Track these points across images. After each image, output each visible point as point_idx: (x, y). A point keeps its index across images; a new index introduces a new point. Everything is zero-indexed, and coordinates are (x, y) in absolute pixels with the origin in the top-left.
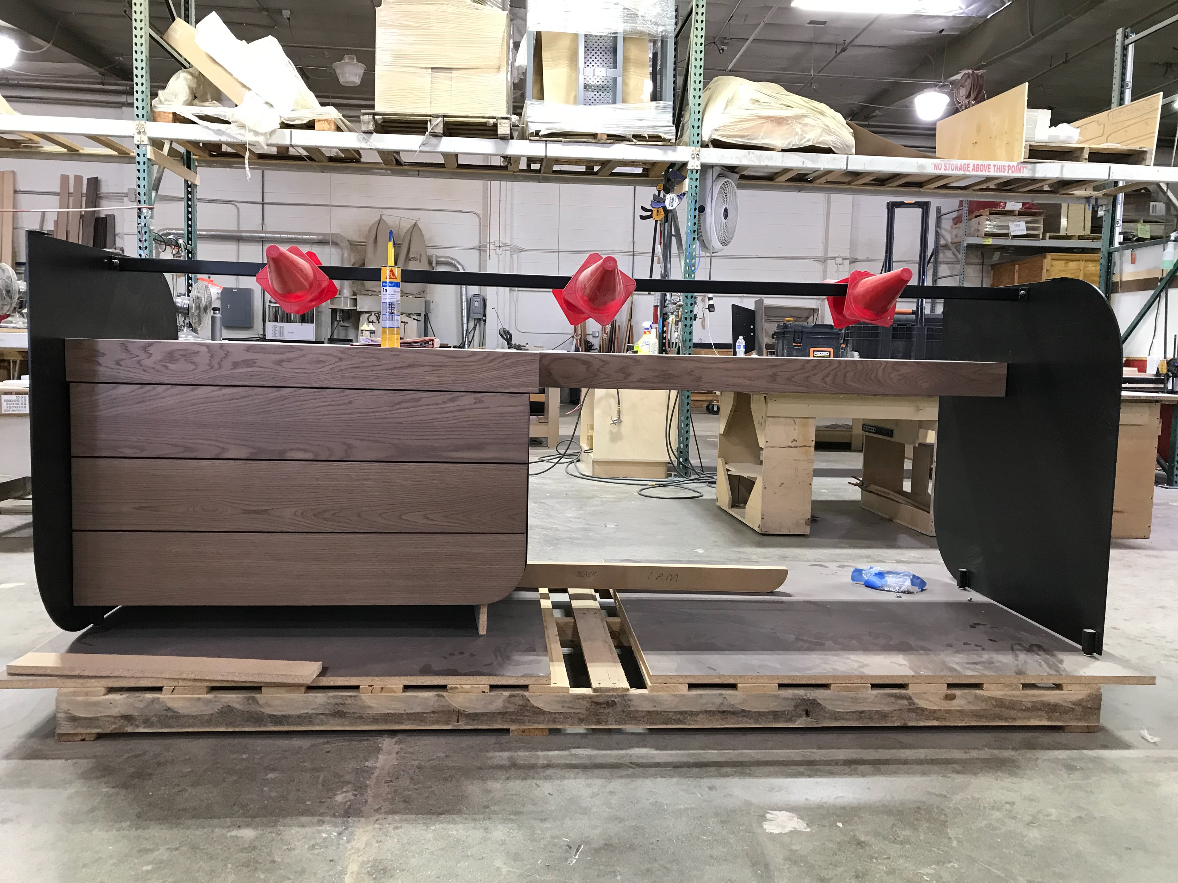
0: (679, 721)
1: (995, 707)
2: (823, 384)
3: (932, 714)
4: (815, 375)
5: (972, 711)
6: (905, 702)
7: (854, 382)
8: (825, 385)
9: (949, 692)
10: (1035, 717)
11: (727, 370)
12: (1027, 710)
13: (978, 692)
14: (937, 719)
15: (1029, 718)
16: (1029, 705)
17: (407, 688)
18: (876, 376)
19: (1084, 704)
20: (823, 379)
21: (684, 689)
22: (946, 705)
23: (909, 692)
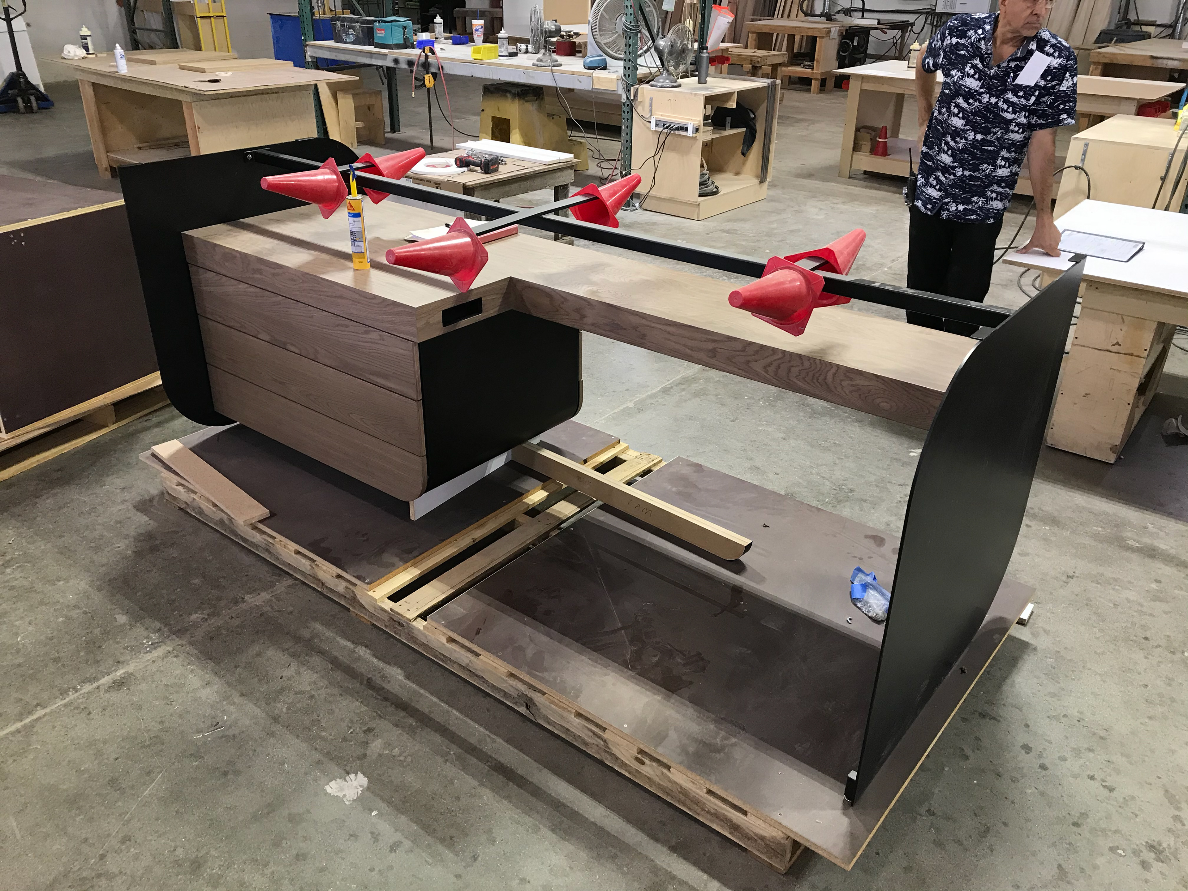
0: (443, 661)
1: (680, 792)
2: (763, 373)
3: (624, 765)
4: (756, 361)
5: (659, 784)
6: (602, 743)
7: (799, 380)
8: (766, 375)
9: (639, 756)
10: (718, 824)
11: (669, 333)
12: (708, 812)
13: (665, 771)
14: (630, 773)
15: (712, 821)
16: (712, 811)
17: (298, 553)
18: (825, 379)
19: (768, 842)
20: (765, 368)
21: (444, 640)
22: (635, 765)
23: (606, 735)
